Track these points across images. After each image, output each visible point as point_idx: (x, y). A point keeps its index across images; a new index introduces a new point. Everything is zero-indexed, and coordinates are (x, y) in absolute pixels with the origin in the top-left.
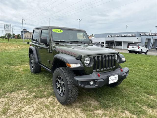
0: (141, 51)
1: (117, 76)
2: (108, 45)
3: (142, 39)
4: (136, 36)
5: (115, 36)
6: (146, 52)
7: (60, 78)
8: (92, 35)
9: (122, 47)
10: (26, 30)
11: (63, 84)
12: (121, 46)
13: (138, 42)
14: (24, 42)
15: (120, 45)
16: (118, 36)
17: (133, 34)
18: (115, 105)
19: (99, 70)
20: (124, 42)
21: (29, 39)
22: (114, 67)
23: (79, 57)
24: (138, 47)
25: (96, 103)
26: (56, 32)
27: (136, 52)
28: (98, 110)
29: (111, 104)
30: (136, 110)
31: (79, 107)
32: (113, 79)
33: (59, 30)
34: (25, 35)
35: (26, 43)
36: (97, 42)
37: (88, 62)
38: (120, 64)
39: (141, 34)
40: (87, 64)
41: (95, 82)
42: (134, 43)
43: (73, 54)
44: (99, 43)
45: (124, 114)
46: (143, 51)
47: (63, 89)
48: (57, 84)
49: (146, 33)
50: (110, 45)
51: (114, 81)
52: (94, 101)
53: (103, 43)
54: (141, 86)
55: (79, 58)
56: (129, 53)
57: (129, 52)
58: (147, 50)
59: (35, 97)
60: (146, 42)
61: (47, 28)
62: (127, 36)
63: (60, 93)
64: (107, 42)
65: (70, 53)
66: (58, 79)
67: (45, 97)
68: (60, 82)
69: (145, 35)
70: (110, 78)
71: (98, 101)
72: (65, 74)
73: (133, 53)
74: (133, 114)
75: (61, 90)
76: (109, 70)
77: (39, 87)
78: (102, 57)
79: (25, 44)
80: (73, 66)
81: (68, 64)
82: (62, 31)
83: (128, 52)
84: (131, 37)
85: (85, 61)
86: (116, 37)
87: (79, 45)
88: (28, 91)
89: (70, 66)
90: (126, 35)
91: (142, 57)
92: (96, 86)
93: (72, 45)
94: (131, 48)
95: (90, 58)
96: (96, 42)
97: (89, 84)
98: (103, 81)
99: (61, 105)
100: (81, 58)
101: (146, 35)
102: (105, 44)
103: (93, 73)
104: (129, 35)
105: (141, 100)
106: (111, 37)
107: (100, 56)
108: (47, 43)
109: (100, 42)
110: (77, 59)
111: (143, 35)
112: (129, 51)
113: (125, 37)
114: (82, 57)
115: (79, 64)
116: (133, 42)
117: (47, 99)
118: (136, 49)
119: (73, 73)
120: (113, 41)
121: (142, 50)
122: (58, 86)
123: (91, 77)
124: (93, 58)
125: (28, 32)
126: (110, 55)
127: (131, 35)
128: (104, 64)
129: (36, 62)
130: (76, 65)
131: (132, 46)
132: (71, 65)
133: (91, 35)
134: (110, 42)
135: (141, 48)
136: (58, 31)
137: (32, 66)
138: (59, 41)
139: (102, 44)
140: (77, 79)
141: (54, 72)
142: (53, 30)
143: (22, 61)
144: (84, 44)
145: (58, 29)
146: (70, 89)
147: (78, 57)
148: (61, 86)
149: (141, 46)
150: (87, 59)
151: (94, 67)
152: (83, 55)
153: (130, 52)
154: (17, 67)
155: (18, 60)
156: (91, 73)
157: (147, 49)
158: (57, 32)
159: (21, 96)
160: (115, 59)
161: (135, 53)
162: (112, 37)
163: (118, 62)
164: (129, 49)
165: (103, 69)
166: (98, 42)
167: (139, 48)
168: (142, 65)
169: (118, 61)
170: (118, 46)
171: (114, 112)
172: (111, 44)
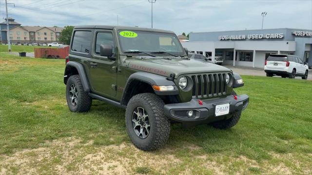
0: (293, 72)
1: (228, 105)
2: (221, 59)
3: (297, 45)
4: (283, 38)
5: (235, 37)
6: (304, 73)
7: (141, 111)
8: (184, 34)
9: (253, 64)
10: (14, 20)
11: (147, 119)
12: (251, 60)
13: (288, 52)
14: (10, 51)
15: (248, 58)
16: (244, 37)
17: (278, 34)
18: (226, 150)
19: (201, 96)
20: (257, 51)
21: (22, 45)
22: (224, 93)
23: (171, 76)
24: (286, 63)
25: (197, 148)
26: (126, 36)
27: (284, 74)
28: (201, 155)
29: (220, 149)
30: (257, 155)
31: (172, 153)
32: (222, 110)
33: (132, 32)
34: (11, 33)
35: (17, 54)
36: (196, 52)
37: (184, 84)
38: (233, 89)
39: (295, 33)
40: (182, 87)
41: (195, 112)
42: (279, 54)
43: (161, 73)
44: (199, 54)
45: (238, 159)
46: (298, 71)
47: (146, 127)
48: (134, 120)
49: (305, 31)
50: (226, 59)
51: (224, 112)
52: (195, 147)
53: (209, 54)
54: (272, 128)
55: (170, 78)
56: (267, 76)
57: (267, 73)
58: (307, 70)
59: (97, 144)
60: (305, 52)
61: (109, 30)
62: (263, 38)
63: (141, 135)
64: (219, 52)
65: (155, 71)
66: (137, 112)
67: (113, 143)
68: (140, 117)
69: (304, 35)
70: (217, 107)
71: (200, 146)
72: (150, 101)
73: (277, 76)
74: (251, 159)
75: (142, 130)
76: (216, 97)
77: (98, 132)
78: (204, 76)
79: (15, 58)
80: (163, 89)
81: (156, 86)
82: (135, 35)
83: (265, 74)
84: (272, 39)
85: (180, 83)
86: (239, 40)
87: (168, 59)
88: (79, 138)
89: (158, 89)
90: (261, 36)
91: (293, 84)
92: (197, 117)
93: (154, 59)
94: (270, 65)
95: (187, 78)
96: (194, 52)
97: (187, 115)
98: (206, 111)
99: (143, 152)
100: (174, 78)
101: (306, 35)
102: (213, 57)
103: (192, 100)
104: (269, 35)
105: (267, 145)
106: (228, 40)
107: (202, 75)
108: (111, 56)
109: (201, 53)
110: (168, 79)
111: (300, 36)
112: (266, 71)
113: (259, 39)
114: (176, 76)
115: (172, 86)
116: (277, 52)
117: (117, 147)
118: (282, 66)
119: (162, 101)
120: (233, 49)
121: (295, 69)
122: (137, 124)
123: (189, 105)
124: (192, 78)
125: (20, 25)
126: (217, 74)
127: (273, 36)
128: (208, 87)
129: (85, 90)
130: (168, 88)
131: (273, 62)
132: (160, 87)
133: (181, 34)
134: (226, 51)
135: (293, 64)
136: (129, 34)
137: (73, 98)
138: (132, 52)
139: (207, 56)
140: (169, 107)
141: (130, 102)
142: (122, 34)
143: (39, 93)
144: (175, 57)
145: (129, 32)
146: (158, 123)
147: (169, 76)
148: (142, 123)
149: (292, 61)
150: (182, 79)
151: (193, 92)
152: (177, 74)
153: (270, 73)
154: (35, 103)
155: (31, 91)
156: (189, 100)
157: (306, 67)
158: (128, 36)
159: (71, 144)
160: (225, 81)
161: (281, 77)
162: (230, 42)
163: (230, 86)
164: (266, 68)
165: (208, 95)
166: (198, 52)
167: (288, 65)
168: (286, 98)
169: (231, 84)
170: (244, 60)
171: (223, 157)
172: (228, 57)
